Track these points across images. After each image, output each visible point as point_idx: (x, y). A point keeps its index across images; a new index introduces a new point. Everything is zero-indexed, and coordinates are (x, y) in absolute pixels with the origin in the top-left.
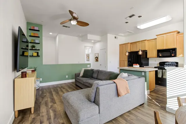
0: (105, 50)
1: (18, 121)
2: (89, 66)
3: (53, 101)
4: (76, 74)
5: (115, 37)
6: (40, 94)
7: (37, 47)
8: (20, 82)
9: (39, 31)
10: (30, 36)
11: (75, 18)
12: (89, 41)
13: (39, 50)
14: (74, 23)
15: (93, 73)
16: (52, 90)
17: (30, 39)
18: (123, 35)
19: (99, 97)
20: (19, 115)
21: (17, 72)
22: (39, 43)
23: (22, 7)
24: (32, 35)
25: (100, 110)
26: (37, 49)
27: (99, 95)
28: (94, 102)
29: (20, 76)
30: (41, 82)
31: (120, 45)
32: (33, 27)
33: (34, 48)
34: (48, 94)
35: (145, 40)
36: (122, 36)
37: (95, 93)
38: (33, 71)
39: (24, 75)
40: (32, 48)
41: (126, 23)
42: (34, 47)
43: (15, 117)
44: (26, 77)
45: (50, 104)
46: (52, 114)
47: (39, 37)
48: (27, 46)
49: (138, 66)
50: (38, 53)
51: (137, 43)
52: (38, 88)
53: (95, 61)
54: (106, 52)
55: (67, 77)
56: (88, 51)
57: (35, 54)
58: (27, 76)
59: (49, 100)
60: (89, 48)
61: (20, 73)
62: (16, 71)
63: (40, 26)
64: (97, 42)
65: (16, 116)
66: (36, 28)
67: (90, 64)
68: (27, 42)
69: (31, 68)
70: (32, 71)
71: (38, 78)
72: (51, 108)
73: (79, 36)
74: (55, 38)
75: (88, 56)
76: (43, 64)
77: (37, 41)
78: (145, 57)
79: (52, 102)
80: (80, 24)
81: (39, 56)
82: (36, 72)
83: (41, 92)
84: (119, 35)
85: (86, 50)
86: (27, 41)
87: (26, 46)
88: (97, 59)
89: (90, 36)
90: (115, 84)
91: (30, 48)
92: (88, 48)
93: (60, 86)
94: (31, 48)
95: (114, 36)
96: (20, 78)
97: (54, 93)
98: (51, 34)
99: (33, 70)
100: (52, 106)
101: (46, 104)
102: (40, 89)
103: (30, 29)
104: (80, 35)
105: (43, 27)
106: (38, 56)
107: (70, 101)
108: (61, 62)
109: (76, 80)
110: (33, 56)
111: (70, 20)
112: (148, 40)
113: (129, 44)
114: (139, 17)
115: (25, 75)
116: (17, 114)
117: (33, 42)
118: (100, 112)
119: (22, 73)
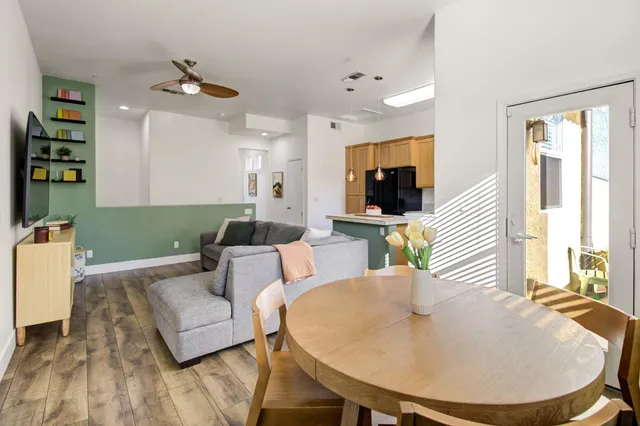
0: (300, 160)
1: (26, 352)
2: (248, 211)
3: (126, 309)
4: (202, 237)
5: (333, 126)
6: (86, 294)
7: (77, 152)
8: (31, 252)
9: (83, 103)
10: (53, 119)
11: (192, 79)
12: (254, 133)
13: (84, 162)
14: (190, 89)
15: (253, 233)
16: (125, 284)
17: (51, 130)
18: (354, 118)
19: (232, 285)
20: (27, 340)
21: (24, 226)
22: (84, 142)
23: (26, 21)
24: (60, 116)
25: (235, 311)
26: (78, 159)
27: (232, 278)
28: (224, 295)
29: (32, 237)
30: (89, 262)
31: (348, 148)
32: (64, 92)
33: (66, 158)
34: (111, 295)
35: (410, 138)
36: (353, 121)
37: (224, 274)
38: (64, 227)
39: (41, 236)
40: (61, 155)
41: (349, 90)
42: (66, 152)
43: (17, 345)
44: (47, 240)
45: (115, 317)
46: (120, 335)
47: (84, 123)
48: (46, 150)
49: (377, 211)
50: (79, 172)
51: (391, 145)
52: (82, 279)
53: (275, 197)
54: (303, 170)
55: (176, 245)
56: (254, 164)
57: (70, 176)
58: (50, 238)
59: (114, 307)
60: (257, 156)
61: (30, 229)
62: (21, 225)
63: (89, 87)
64: (277, 138)
65: (21, 342)
66: (75, 95)
67: (253, 206)
68: (44, 138)
69: (57, 219)
70: (61, 225)
71: (78, 249)
72: (117, 323)
73: (218, 118)
74: (139, 120)
75: (253, 180)
76: (99, 204)
77: (76, 135)
78: (410, 185)
79: (121, 311)
80: (212, 92)
81: (84, 181)
82: (73, 231)
83: (88, 291)
84: (341, 119)
85: (246, 160)
86: (43, 135)
87: (39, 151)
88: (278, 189)
89: (252, 120)
90: (276, 254)
91: (53, 156)
92: (252, 153)
93: (152, 273)
94: (57, 158)
95: (330, 121)
96: (31, 243)
97: (129, 291)
98: (124, 108)
99: (66, 225)
100: (120, 321)
101: (105, 315)
102: (87, 282)
103: (53, 99)
104: (223, 114)
105: (97, 89)
106: (80, 180)
107: (164, 296)
108: (159, 198)
109: (203, 256)
110: (62, 181)
111: (181, 82)
112: (418, 139)
113: (371, 148)
114: (377, 78)
115: (44, 237)
116: (22, 335)
117: (65, 138)
118: (235, 316)
119: (37, 230)
